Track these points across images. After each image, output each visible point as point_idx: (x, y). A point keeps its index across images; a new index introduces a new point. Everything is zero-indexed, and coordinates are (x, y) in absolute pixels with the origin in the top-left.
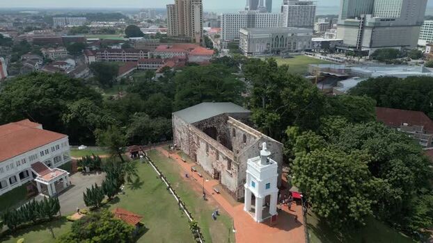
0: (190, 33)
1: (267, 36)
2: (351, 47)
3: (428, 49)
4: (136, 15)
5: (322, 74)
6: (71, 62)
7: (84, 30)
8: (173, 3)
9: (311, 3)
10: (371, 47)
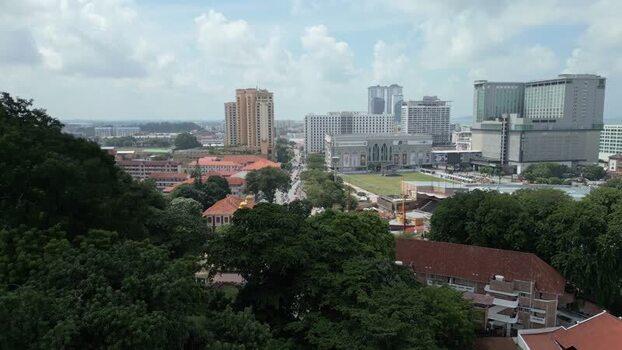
0: (255, 141)
1: (361, 143)
2: (493, 162)
3: (613, 164)
5: (418, 196)
8: (234, 100)
9: (443, 103)
10: (521, 161)
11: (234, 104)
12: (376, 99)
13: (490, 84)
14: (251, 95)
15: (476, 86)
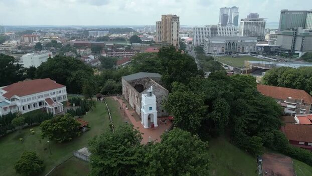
0: (170, 40)
1: (223, 41)
2: (287, 51)
4: (142, 30)
5: (253, 68)
6: (92, 57)
7: (106, 39)
8: (161, 20)
9: (262, 19)
10: (301, 51)
11: (160, 22)
12: (224, 14)
13: (289, 12)
14: (169, 18)
15: (282, 12)
